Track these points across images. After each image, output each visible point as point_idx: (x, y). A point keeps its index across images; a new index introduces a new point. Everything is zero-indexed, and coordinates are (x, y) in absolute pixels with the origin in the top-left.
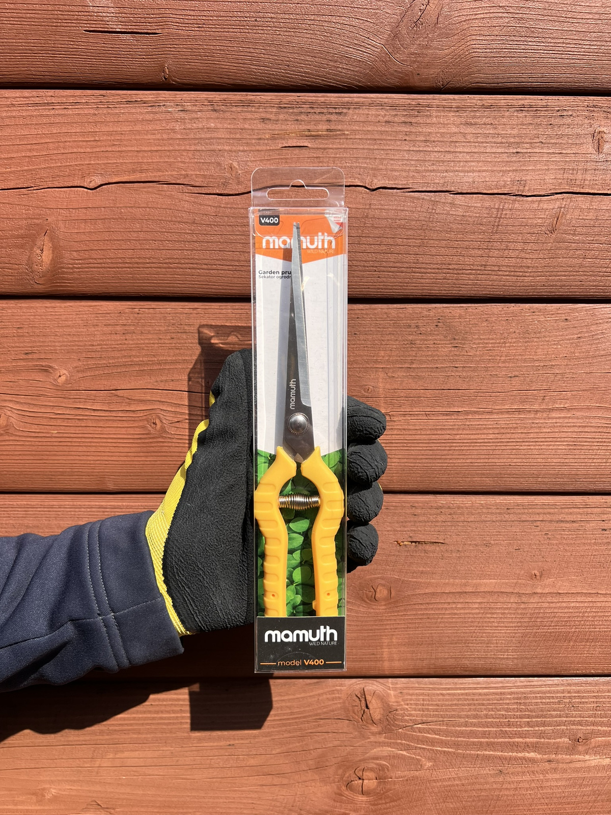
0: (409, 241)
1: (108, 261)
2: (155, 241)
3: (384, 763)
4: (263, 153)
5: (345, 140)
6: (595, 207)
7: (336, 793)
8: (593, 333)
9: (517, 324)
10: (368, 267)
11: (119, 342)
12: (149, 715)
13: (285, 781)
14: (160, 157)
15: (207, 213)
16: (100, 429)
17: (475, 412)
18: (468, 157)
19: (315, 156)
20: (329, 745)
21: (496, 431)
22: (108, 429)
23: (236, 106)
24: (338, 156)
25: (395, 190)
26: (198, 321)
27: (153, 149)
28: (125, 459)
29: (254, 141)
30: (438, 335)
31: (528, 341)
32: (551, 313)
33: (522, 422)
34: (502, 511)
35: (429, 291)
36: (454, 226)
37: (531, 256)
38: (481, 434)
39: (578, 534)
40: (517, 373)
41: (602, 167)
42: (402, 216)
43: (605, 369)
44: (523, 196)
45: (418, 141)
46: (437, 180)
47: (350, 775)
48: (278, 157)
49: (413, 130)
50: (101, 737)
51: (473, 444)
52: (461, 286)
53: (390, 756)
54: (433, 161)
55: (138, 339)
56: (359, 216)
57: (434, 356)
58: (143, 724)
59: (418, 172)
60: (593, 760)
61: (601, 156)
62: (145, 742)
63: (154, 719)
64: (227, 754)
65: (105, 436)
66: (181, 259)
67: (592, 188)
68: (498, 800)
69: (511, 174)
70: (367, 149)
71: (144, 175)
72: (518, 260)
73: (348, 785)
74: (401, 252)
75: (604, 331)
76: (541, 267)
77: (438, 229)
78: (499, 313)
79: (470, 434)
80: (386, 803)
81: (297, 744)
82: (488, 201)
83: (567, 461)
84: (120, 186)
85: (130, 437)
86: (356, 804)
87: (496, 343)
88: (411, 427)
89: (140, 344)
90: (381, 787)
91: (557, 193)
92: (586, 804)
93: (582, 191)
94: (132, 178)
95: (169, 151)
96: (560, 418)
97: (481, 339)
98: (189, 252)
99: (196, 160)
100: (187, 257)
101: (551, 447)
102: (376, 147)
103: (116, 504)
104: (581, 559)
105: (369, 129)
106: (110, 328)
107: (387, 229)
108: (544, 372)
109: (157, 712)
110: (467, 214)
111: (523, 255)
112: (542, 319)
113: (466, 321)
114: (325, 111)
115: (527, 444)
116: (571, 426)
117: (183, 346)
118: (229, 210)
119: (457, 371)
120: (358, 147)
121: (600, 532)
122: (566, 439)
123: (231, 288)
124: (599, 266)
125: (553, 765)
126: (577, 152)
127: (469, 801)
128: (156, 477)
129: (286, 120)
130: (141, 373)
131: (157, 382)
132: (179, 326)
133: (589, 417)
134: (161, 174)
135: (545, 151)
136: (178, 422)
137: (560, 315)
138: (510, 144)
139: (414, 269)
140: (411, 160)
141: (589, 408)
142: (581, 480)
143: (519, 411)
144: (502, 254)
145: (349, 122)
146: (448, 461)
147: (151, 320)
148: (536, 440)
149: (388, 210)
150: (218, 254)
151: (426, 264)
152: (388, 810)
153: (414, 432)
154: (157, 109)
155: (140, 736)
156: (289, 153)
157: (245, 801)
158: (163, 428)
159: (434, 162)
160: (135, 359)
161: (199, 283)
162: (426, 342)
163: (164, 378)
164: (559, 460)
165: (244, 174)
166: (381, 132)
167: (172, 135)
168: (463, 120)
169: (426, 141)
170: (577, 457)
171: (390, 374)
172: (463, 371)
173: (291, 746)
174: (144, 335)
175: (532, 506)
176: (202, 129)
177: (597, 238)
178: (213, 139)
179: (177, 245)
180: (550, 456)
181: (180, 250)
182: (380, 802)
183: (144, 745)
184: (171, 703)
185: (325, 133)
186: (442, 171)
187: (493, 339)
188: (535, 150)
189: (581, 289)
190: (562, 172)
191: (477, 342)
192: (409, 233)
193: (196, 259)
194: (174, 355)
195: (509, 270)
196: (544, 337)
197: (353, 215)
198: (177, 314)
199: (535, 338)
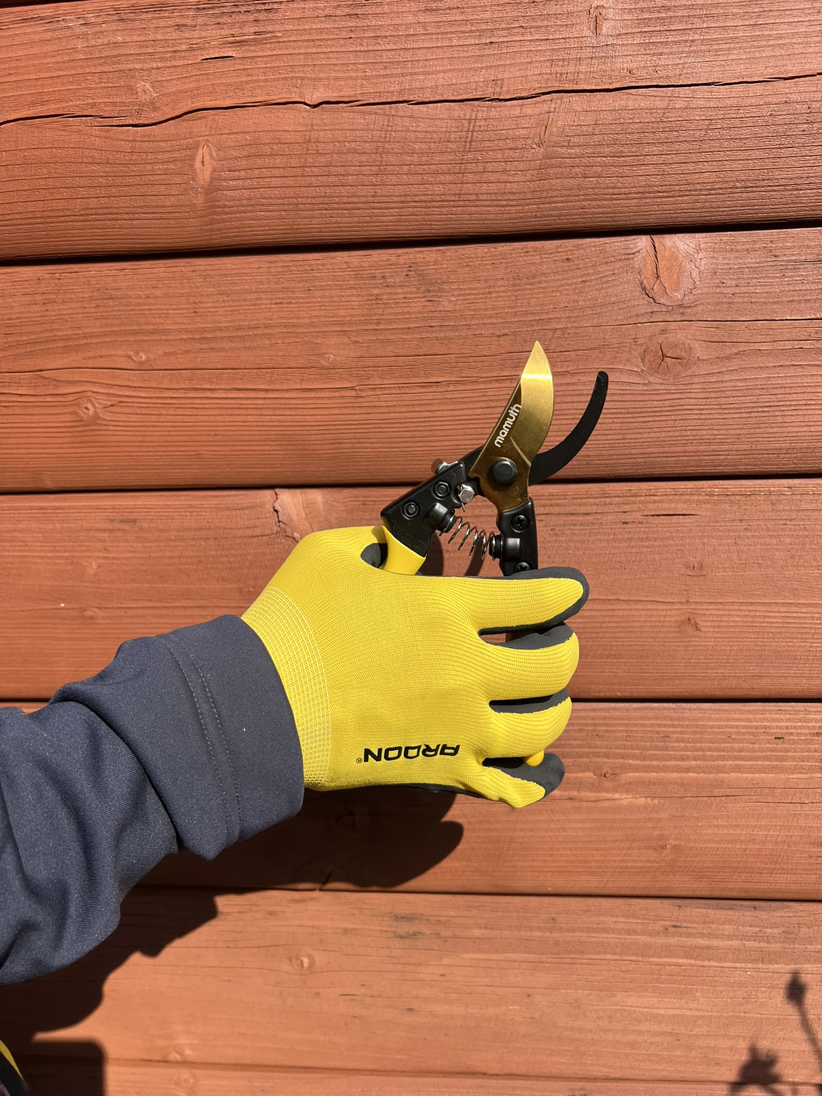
0: (363, 168)
1: (17, 216)
2: (66, 188)
3: (377, 796)
4: (180, 69)
5: (276, 45)
6: (593, 108)
7: (324, 830)
8: (602, 275)
9: (506, 268)
10: (317, 204)
11: (39, 314)
14: (63, 84)
15: (121, 150)
16: (28, 417)
17: (457, 382)
18: (429, 55)
19: (242, 68)
21: (484, 405)
22: (37, 417)
23: (146, 12)
24: (269, 65)
25: (341, 105)
26: (126, 284)
27: (53, 74)
28: (60, 451)
29: (168, 55)
30: (408, 286)
31: (518, 289)
32: (549, 252)
35: (395, 232)
36: (417, 146)
37: (516, 179)
38: (467, 409)
39: (592, 528)
40: (506, 331)
41: (601, 55)
42: (352, 138)
43: (617, 320)
44: (501, 100)
45: (366, 37)
46: (391, 90)
47: (339, 809)
48: (199, 73)
49: (360, 24)
51: (457, 422)
52: (433, 223)
54: (386, 62)
55: (60, 309)
56: (299, 141)
57: (405, 313)
59: (366, 78)
60: (625, 799)
61: (599, 39)
66: (98, 209)
67: (589, 84)
69: (484, 72)
70: (304, 53)
71: (46, 108)
72: (500, 184)
73: (338, 820)
74: (355, 184)
75: (616, 271)
76: (530, 192)
77: (397, 151)
78: (484, 255)
79: (453, 410)
82: (456, 111)
84: (19, 124)
85: (61, 425)
86: (349, 842)
87: (479, 294)
88: (383, 404)
89: (62, 315)
90: (376, 823)
91: (544, 94)
92: (618, 852)
93: (576, 88)
95: (71, 75)
97: (461, 289)
98: (106, 200)
99: (103, 85)
100: (105, 206)
102: (314, 50)
103: (58, 504)
105: (306, 27)
106: (29, 298)
107: (334, 155)
110: (431, 129)
111: (505, 178)
112: (537, 259)
113: (442, 268)
114: (252, 8)
116: (575, 394)
117: (110, 315)
118: (147, 144)
119: (433, 331)
120: (292, 52)
121: (620, 525)
123: (159, 241)
124: (603, 186)
125: (576, 804)
126: (568, 36)
128: (97, 472)
129: (205, 25)
130: (66, 350)
131: (84, 359)
132: (104, 291)
134: (65, 105)
135: (526, 38)
136: (112, 406)
137: (560, 254)
138: (482, 33)
139: (372, 205)
140: (358, 64)
144: (479, 179)
145: (281, 20)
146: (430, 444)
147: (73, 285)
149: (334, 130)
150: (139, 200)
151: (387, 196)
153: (386, 410)
154: (55, 26)
156: (213, 67)
158: (96, 413)
159: (387, 65)
160: (58, 334)
161: (122, 237)
162: (394, 297)
163: (91, 354)
165: (160, 97)
166: (321, 30)
167: (74, 56)
169: (376, 37)
171: (353, 339)
172: (440, 331)
174: (67, 304)
176: (107, 44)
177: (598, 149)
178: (121, 56)
179: (93, 192)
181: (96, 198)
185: (252, 37)
186: (396, 75)
187: (475, 289)
188: (515, 39)
189: (584, 218)
190: (549, 64)
191: (456, 293)
192: (364, 158)
193: (115, 208)
194: (101, 327)
195: (489, 198)
196: (540, 282)
197: (292, 141)
198: (103, 278)
199: (528, 284)
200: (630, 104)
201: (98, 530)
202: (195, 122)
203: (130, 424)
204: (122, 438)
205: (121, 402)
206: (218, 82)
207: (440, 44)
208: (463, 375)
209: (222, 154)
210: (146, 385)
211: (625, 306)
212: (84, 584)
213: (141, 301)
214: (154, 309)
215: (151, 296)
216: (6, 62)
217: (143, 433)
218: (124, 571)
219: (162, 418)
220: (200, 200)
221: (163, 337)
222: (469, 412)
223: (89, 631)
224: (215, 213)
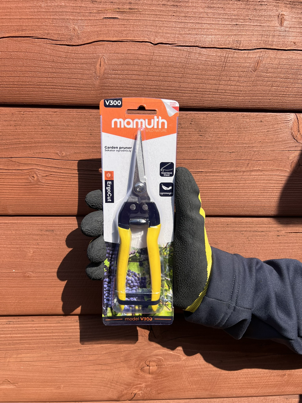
0: (176, 74)
1: (4, 83)
2: (31, 72)
3: (161, 358)
4: (92, 21)
5: (139, 15)
6: (278, 57)
7: (135, 374)
8: (276, 129)
9: (235, 123)
10: (152, 89)
11: (12, 131)
12: (35, 335)
13: (109, 368)
14: (33, 22)
15: (60, 56)
16: (3, 180)
17: (211, 172)
18: (209, 27)
19: (122, 24)
20: (132, 349)
21: (222, 182)
22: (7, 180)
24: (135, 24)
25: (168, 45)
26: (57, 119)
27: (29, 17)
28: (18, 196)
29: (87, 14)
30: (191, 128)
31: (240, 133)
32: (253, 117)
33: (236, 177)
34: (224, 226)
35: (187, 104)
36: (201, 67)
37: (243, 85)
38: (214, 184)
39: (265, 238)
40: (234, 151)
41: (283, 35)
42: (172, 60)
43: (281, 149)
44: (239, 50)
45: (181, 16)
46: (191, 39)
47: (143, 364)
48: (101, 24)
49: (178, 10)
50: (9, 347)
51: (209, 190)
52: (204, 101)
53: (164, 354)
54: (189, 28)
55: (23, 129)
56: (147, 59)
57: (189, 140)
58: (31, 339)
59: (181, 35)
60: (270, 355)
61: (282, 28)
62: (33, 348)
63: (37, 336)
64: (77, 354)
65: (6, 184)
66: (46, 83)
67: (277, 46)
68: (220, 376)
69: (233, 37)
70: (152, 20)
71: (24, 33)
72: (236, 87)
73: (142, 369)
74: (171, 81)
75: (281, 128)
76: (248, 91)
77: (191, 68)
78: (225, 117)
79: (208, 184)
80: (162, 378)
81: (115, 349)
82: (220, 53)
83: (259, 199)
84: (10, 39)
85: (19, 184)
86: (146, 379)
87: (223, 134)
89: (24, 132)
90: (159, 370)
91: (258, 49)
92: (265, 378)
93: (271, 48)
94: (17, 34)
95: (38, 18)
96: (256, 175)
97: (215, 131)
98: (51, 79)
99: (54, 24)
100: (50, 81)
101: (251, 191)
102: (157, 19)
103: (14, 221)
104: (266, 251)
105: (153, 8)
106: (7, 123)
107: (163, 67)
108: (249, 150)
109: (39, 333)
110: (208, 60)
111: (238, 84)
112: (248, 120)
113: (206, 121)
115: (238, 189)
116: (262, 180)
117: (48, 133)
118: (73, 54)
119: (201, 149)
120: (147, 19)
121: (276, 237)
122: (259, 187)
123: (75, 100)
124: (280, 91)
125: (249, 358)
126: (269, 25)
127: (205, 377)
128: (35, 207)
129: (106, 2)
130: (25, 148)
131: (34, 153)
132: (46, 122)
133: (272, 175)
134: (33, 32)
135: (251, 24)
136: (46, 176)
137: (258, 119)
138: (232, 20)
140: (177, 27)
141: (272, 170)
142: (267, 209)
143: (234, 171)
144: (227, 83)
145: (142, 4)
147: (30, 118)
148: (243, 187)
149: (164, 56)
150: (67, 80)
151: (185, 88)
152: (163, 382)
155: (30, 346)
156: (108, 22)
157: (87, 378)
158: (38, 179)
159: (190, 29)
160: (21, 140)
161: (57, 97)
162: (184, 133)
163: (38, 151)
164: (255, 198)
165: (82, 33)
166: (161, 11)
167: (40, 10)
168: (206, 5)
169: (185, 16)
170: (265, 196)
172: (205, 149)
173: (111, 350)
174: (27, 126)
175: (241, 223)
176: (57, 6)
177: (279, 75)
178: (64, 12)
179: (44, 75)
180: (251, 196)
181: (46, 77)
182: (159, 378)
183: (32, 350)
184: (46, 328)
185: (128, 10)
186: (194, 34)
187: (221, 131)
188: (246, 24)
189: (269, 104)
190: (261, 36)
191: (212, 133)
192: (176, 70)
193: (55, 83)
194: (44, 138)
195: (230, 92)
196: (249, 130)
197: (144, 59)
198: (45, 115)
199: (244, 131)
200: (294, 57)
201: (33, 235)
202: (98, 46)
203: (55, 185)
204: (50, 192)
205: (51, 175)
206: (110, 29)
207: (214, 23)
208: (213, 169)
209: (110, 62)
210: (64, 167)
211: (285, 143)
212: (26, 261)
213: (64, 127)
214: (70, 132)
215: (69, 125)
216: (5, 9)
217: (61, 190)
218: (47, 255)
219: (71, 183)
220: (97, 82)
221: (75, 145)
222: (215, 185)
223: (27, 283)
224: (104, 89)
